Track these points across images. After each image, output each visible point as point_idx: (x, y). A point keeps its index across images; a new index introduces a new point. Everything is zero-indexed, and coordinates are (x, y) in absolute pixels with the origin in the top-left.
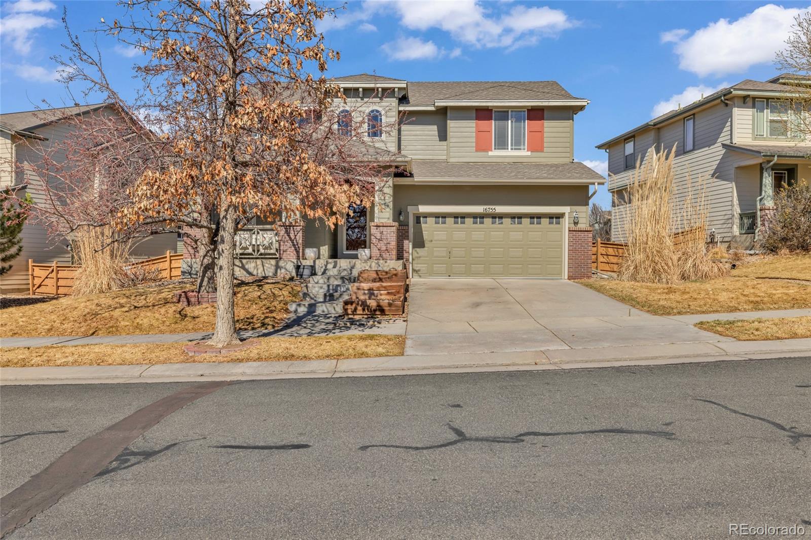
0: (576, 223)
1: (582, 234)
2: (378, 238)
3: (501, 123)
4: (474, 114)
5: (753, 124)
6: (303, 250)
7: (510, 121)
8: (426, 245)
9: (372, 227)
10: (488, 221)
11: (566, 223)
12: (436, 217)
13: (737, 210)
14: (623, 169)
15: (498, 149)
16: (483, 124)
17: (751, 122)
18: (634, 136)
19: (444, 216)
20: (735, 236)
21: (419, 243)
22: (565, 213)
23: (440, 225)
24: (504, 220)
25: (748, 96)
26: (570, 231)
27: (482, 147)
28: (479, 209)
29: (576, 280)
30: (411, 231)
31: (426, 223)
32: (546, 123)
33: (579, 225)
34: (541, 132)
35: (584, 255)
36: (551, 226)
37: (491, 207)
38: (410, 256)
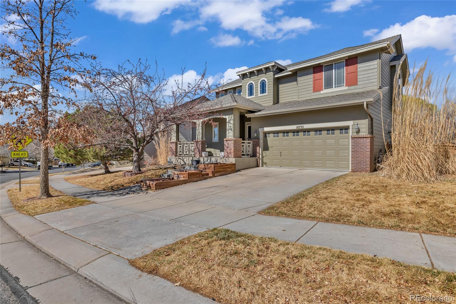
1: (362, 140)
2: (227, 146)
3: (329, 72)
4: (312, 70)
6: (202, 153)
7: (334, 70)
8: (269, 149)
9: (225, 141)
10: (301, 134)
11: (351, 132)
12: (274, 133)
15: (327, 88)
16: (317, 75)
19: (278, 132)
21: (266, 148)
22: (349, 126)
23: (276, 138)
24: (311, 133)
26: (352, 138)
27: (317, 89)
28: (294, 127)
30: (261, 141)
31: (269, 137)
32: (359, 65)
33: (360, 133)
34: (356, 72)
35: (364, 155)
36: (342, 135)
37: (301, 125)
38: (260, 155)
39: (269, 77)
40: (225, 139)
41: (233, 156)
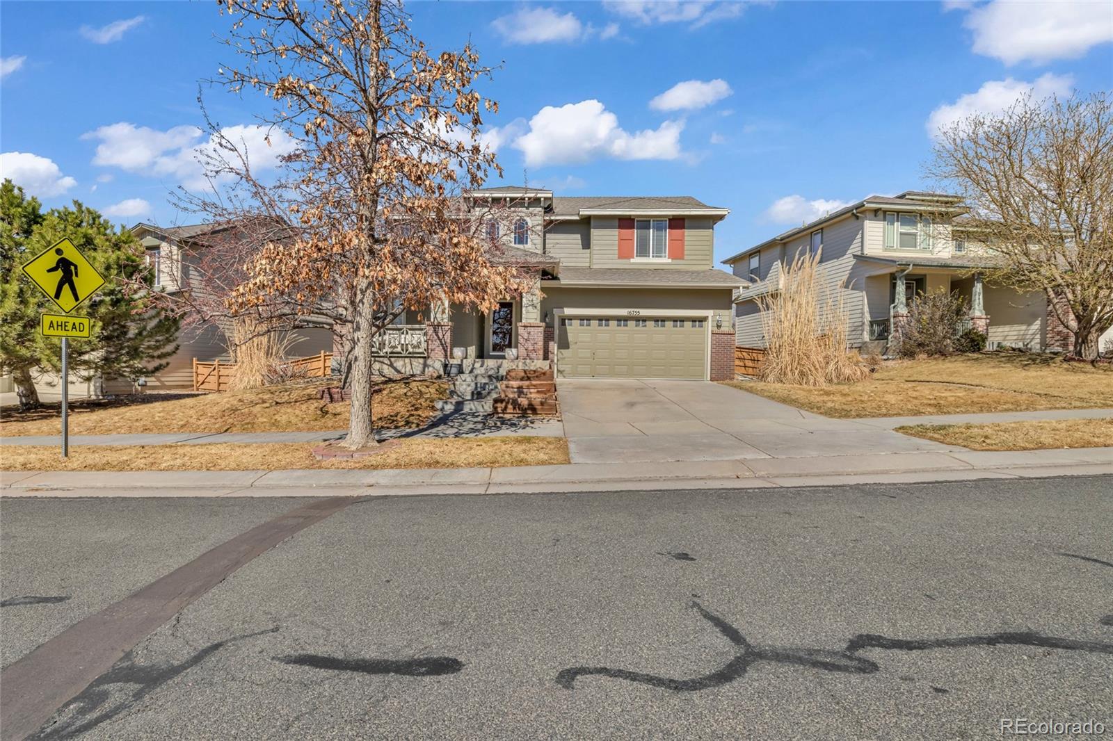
0: (719, 327)
1: (725, 337)
2: (525, 338)
3: (644, 231)
4: (616, 223)
5: (884, 236)
6: (451, 350)
8: (571, 347)
9: (519, 328)
10: (631, 324)
11: (709, 326)
12: (581, 320)
13: (868, 318)
15: (640, 256)
16: (626, 232)
17: (882, 234)
18: (759, 251)
19: (589, 319)
20: (866, 342)
21: (564, 345)
22: (708, 317)
23: (585, 327)
24: (648, 323)
25: (880, 209)
26: (713, 334)
27: (624, 254)
28: (623, 312)
29: (720, 382)
30: (557, 332)
31: (571, 325)
32: (687, 232)
33: (722, 329)
34: (682, 240)
35: (727, 357)
36: (694, 329)
37: (636, 310)
38: (556, 358)
39: (535, 219)
40: (519, 324)
41: (541, 357)
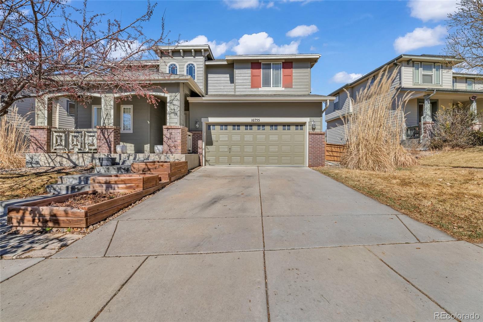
0: (314, 129)
1: (318, 136)
2: (168, 137)
3: (267, 71)
4: (250, 65)
5: (413, 76)
6: (115, 147)
7: (272, 70)
8: (214, 144)
9: (164, 130)
10: (255, 128)
11: (307, 129)
12: (221, 126)
13: (404, 126)
14: (333, 110)
15: (265, 86)
16: (256, 71)
17: (412, 75)
18: (339, 93)
19: (226, 125)
20: (404, 140)
21: (209, 142)
22: (306, 122)
23: (224, 131)
24: (266, 127)
25: (411, 59)
26: (309, 134)
28: (248, 120)
29: (314, 168)
30: (204, 134)
31: (214, 129)
32: (294, 71)
33: (316, 130)
34: (291, 76)
35: (320, 150)
36: (297, 131)
37: (257, 118)
38: (204, 151)
39: (199, 63)
40: (164, 127)
41: (180, 151)
